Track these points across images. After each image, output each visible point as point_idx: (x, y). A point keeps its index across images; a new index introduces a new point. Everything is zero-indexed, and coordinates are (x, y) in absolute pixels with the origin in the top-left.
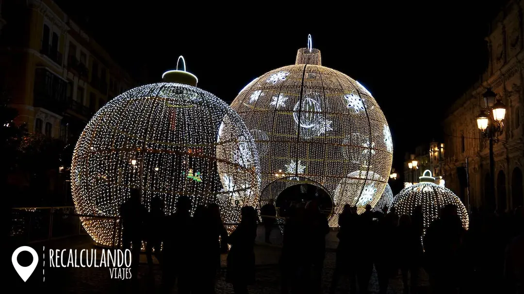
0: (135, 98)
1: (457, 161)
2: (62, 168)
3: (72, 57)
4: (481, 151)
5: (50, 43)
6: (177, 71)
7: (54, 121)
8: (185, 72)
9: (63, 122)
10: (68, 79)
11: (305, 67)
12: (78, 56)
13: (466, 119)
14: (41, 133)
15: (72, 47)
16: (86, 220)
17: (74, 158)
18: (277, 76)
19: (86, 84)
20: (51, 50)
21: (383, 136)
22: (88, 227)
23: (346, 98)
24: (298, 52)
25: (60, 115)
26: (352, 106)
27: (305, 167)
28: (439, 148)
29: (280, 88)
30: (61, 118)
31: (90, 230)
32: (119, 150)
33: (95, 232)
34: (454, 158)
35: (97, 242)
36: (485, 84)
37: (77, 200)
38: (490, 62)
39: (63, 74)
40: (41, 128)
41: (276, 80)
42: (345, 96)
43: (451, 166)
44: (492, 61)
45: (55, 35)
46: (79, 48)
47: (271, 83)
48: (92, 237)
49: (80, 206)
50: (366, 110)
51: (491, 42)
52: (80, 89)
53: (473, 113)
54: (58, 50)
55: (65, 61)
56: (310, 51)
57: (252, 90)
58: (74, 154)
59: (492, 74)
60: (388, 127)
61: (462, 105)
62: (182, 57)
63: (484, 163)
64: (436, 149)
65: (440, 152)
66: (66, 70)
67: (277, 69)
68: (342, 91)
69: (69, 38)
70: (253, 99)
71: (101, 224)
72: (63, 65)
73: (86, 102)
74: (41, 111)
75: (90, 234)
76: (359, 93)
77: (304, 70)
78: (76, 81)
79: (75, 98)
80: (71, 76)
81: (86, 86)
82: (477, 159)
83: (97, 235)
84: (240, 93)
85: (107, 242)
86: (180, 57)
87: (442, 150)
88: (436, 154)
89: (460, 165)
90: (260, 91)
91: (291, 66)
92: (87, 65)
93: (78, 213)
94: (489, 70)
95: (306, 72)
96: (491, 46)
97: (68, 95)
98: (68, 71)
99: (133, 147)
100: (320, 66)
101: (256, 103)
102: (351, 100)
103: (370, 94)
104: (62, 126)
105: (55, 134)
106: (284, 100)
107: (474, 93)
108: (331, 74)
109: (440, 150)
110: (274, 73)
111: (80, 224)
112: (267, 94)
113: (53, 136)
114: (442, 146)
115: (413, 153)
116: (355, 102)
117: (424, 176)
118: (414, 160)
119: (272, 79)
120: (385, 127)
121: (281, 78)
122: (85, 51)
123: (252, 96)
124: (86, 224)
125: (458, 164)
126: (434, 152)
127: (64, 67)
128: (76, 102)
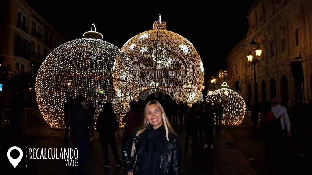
0: (69, 46)
1: (234, 79)
2: (31, 88)
3: (34, 29)
4: (246, 73)
5: (22, 21)
6: (91, 32)
7: (25, 63)
8: (96, 32)
9: (30, 64)
10: (32, 41)
11: (158, 31)
12: (37, 29)
13: (238, 57)
14: (18, 69)
15: (34, 24)
16: (45, 114)
17: (36, 81)
18: (144, 36)
19: (42, 43)
20: (22, 25)
21: (199, 66)
22: (47, 118)
23: (180, 47)
24: (154, 24)
25: (29, 60)
26: (183, 50)
27: (159, 83)
28: (224, 73)
29: (145, 42)
30: (29, 62)
31: (47, 120)
32: (62, 75)
33: (50, 121)
34: (233, 77)
35: (52, 126)
36: (247, 39)
37: (40, 104)
38: (249, 29)
39: (30, 38)
40: (18, 67)
41: (143, 38)
42: (179, 46)
43: (231, 81)
44: (250, 28)
45: (24, 18)
46: (38, 25)
47: (140, 39)
48: (49, 123)
49: (41, 107)
50: (190, 53)
51: (249, 18)
52: (39, 46)
53: (242, 54)
54: (26, 25)
55: (30, 31)
56: (160, 23)
57: (130, 44)
58: (37, 79)
59: (251, 35)
60: (202, 61)
61: (236, 51)
62: (94, 24)
63: (248, 79)
64: (222, 73)
65: (224, 75)
66: (30, 36)
67: (143, 33)
68: (178, 43)
69: (32, 19)
70: (130, 49)
71: (53, 116)
72: (29, 34)
73: (42, 53)
74: (19, 59)
75: (48, 122)
76: (186, 44)
77: (158, 32)
78: (36, 42)
79: (36, 51)
80: (33, 39)
81: (41, 45)
82: (244, 77)
83: (52, 122)
84: (124, 45)
85: (57, 126)
86: (93, 24)
87: (225, 74)
88: (222, 76)
89: (236, 81)
90: (134, 44)
91: (151, 31)
92: (42, 34)
93: (41, 111)
94: (249, 32)
95: (158, 33)
96: (249, 21)
97: (32, 49)
98: (32, 37)
99: (69, 73)
100: (165, 30)
101: (133, 51)
102: (183, 48)
103: (192, 44)
104: (30, 66)
105: (26, 70)
106: (147, 49)
107: (242, 44)
108: (172, 34)
109: (224, 74)
110: (141, 34)
111: (42, 117)
112: (138, 46)
113: (25, 70)
114: (225, 72)
115: (213, 75)
116: (185, 49)
117: (223, 85)
118: (214, 78)
119: (141, 37)
120: (200, 61)
121: (146, 37)
122: (40, 26)
123: (130, 47)
124: (45, 117)
125: (235, 80)
126: (221, 75)
127: (30, 34)
128: (37, 53)
